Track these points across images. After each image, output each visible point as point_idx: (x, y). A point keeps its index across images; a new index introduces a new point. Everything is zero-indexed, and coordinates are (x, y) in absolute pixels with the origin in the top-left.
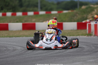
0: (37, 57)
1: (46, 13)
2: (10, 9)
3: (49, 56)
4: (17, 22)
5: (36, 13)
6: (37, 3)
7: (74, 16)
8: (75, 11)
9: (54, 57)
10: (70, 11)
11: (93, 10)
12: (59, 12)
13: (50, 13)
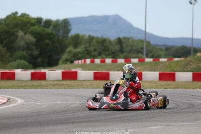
1: (153, 60)
2: (109, 55)
4: (118, 70)
5: (142, 61)
6: (142, 48)
7: (187, 66)
8: (188, 59)
10: (182, 59)
12: (168, 60)
13: (159, 60)
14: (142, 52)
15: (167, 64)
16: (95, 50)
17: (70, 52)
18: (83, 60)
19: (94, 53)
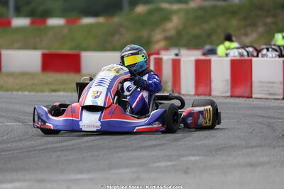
0: (6, 151)
1: (32, 23)
3: (41, 150)
8: (116, 20)
9: (54, 152)
10: (101, 20)
11: (166, 17)
12: (68, 22)
13: (44, 22)
14: (6, 4)
15: (65, 31)
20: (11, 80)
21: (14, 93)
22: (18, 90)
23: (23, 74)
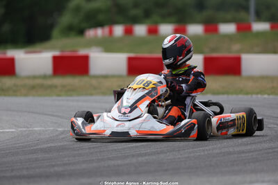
1: (272, 27)
16: (136, 6)
17: (77, 9)
18: (106, 29)
19: (134, 12)
20: (250, 84)
21: (254, 96)
22: (257, 93)
23: (263, 78)
